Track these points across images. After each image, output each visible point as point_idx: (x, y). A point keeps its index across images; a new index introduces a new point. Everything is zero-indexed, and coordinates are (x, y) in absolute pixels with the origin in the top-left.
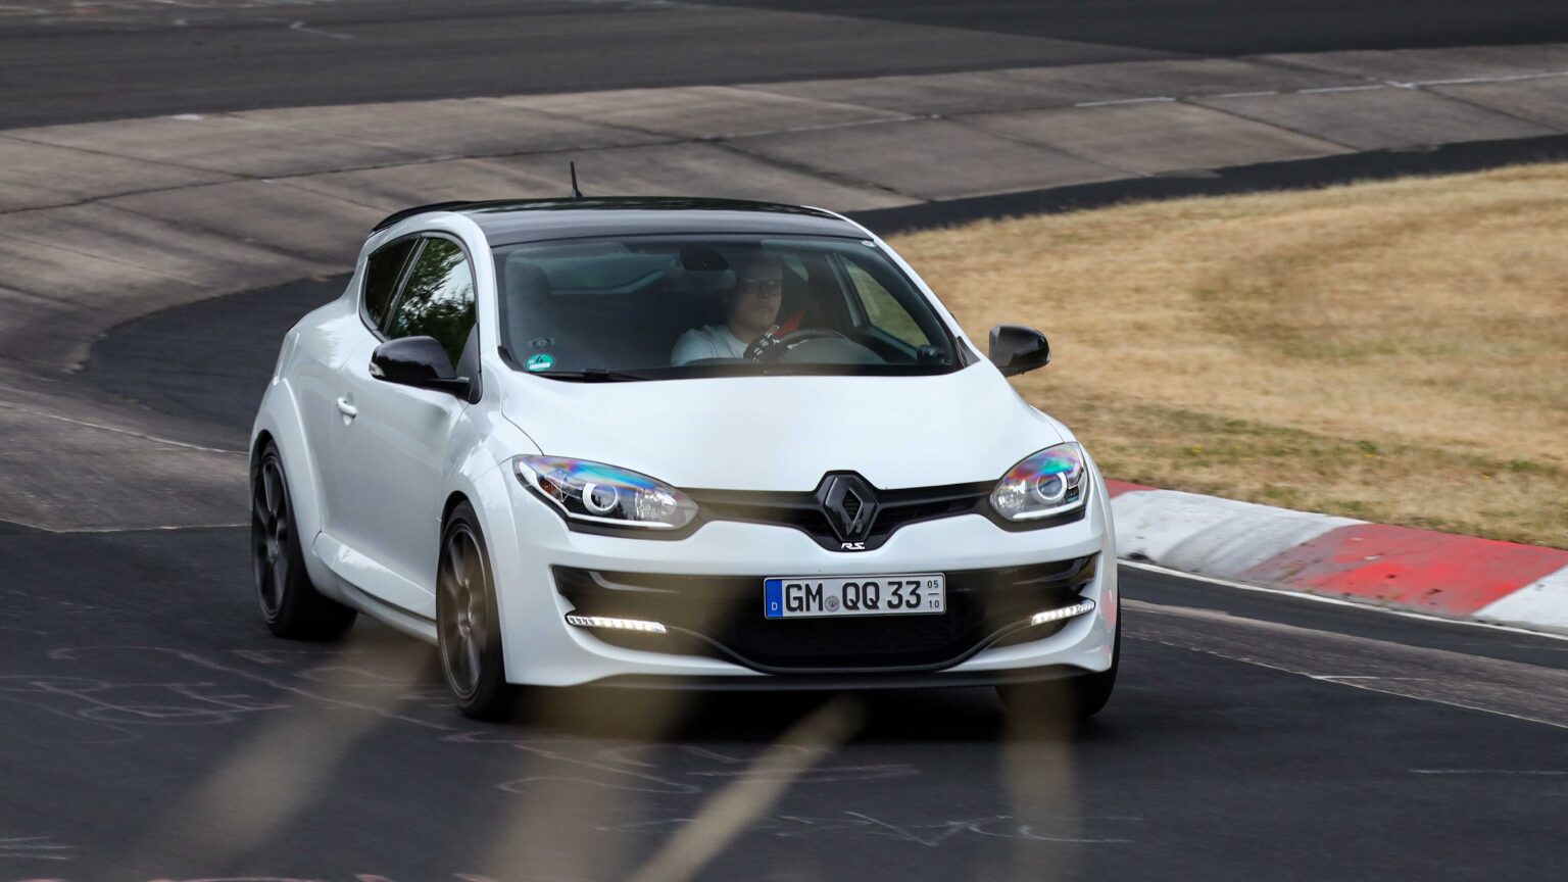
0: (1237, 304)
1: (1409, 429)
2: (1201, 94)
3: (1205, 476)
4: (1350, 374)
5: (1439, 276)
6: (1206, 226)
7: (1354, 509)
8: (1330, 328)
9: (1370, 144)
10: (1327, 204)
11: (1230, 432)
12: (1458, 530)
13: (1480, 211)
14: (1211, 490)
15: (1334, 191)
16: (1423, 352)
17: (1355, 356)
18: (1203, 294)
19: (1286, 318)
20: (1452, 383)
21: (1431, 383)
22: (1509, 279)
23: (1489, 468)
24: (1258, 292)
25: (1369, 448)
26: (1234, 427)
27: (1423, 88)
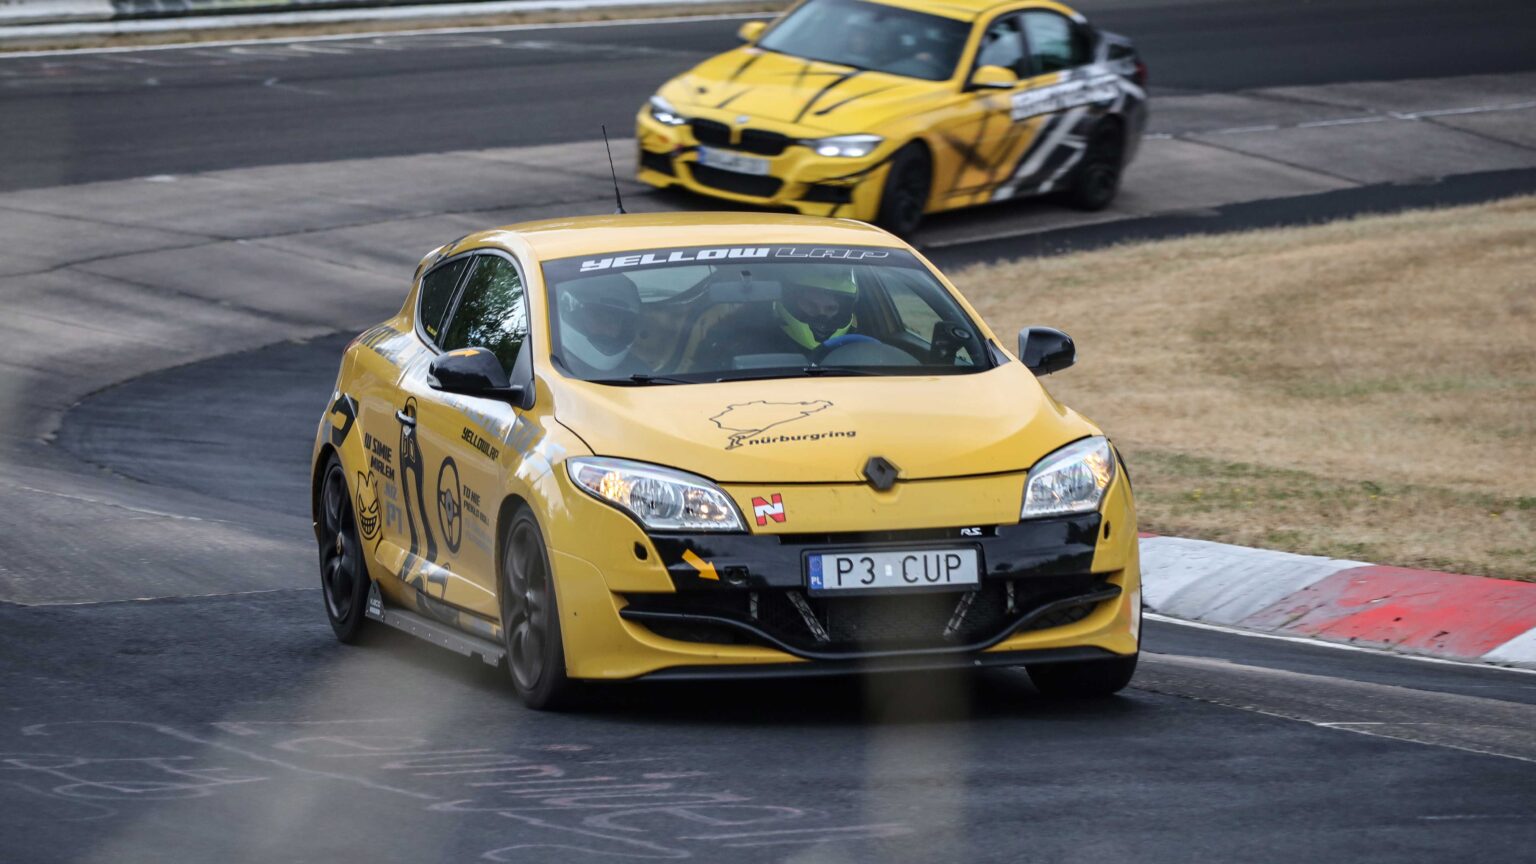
0: (1237, 344)
1: (1414, 468)
2: (1197, 130)
3: (1205, 521)
4: (1351, 412)
5: (1446, 311)
6: (1205, 265)
7: (1358, 551)
8: (1333, 367)
9: (1373, 177)
10: (1329, 240)
11: (1230, 475)
12: (1464, 570)
13: (1486, 243)
14: (1213, 535)
15: (1337, 227)
16: (1428, 389)
17: (1358, 395)
18: (1203, 335)
19: (1287, 358)
20: (1458, 420)
21: (1437, 420)
22: (1516, 311)
23: (1496, 506)
24: (1259, 333)
25: (1373, 488)
26: (1234, 470)
27: (1425, 119)
